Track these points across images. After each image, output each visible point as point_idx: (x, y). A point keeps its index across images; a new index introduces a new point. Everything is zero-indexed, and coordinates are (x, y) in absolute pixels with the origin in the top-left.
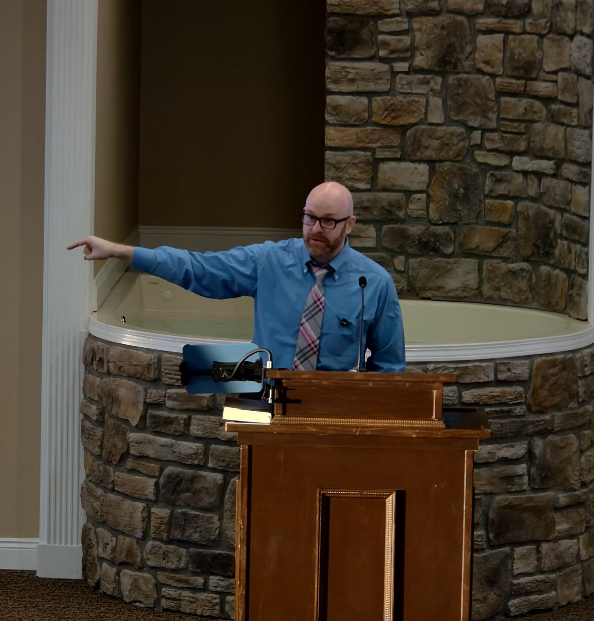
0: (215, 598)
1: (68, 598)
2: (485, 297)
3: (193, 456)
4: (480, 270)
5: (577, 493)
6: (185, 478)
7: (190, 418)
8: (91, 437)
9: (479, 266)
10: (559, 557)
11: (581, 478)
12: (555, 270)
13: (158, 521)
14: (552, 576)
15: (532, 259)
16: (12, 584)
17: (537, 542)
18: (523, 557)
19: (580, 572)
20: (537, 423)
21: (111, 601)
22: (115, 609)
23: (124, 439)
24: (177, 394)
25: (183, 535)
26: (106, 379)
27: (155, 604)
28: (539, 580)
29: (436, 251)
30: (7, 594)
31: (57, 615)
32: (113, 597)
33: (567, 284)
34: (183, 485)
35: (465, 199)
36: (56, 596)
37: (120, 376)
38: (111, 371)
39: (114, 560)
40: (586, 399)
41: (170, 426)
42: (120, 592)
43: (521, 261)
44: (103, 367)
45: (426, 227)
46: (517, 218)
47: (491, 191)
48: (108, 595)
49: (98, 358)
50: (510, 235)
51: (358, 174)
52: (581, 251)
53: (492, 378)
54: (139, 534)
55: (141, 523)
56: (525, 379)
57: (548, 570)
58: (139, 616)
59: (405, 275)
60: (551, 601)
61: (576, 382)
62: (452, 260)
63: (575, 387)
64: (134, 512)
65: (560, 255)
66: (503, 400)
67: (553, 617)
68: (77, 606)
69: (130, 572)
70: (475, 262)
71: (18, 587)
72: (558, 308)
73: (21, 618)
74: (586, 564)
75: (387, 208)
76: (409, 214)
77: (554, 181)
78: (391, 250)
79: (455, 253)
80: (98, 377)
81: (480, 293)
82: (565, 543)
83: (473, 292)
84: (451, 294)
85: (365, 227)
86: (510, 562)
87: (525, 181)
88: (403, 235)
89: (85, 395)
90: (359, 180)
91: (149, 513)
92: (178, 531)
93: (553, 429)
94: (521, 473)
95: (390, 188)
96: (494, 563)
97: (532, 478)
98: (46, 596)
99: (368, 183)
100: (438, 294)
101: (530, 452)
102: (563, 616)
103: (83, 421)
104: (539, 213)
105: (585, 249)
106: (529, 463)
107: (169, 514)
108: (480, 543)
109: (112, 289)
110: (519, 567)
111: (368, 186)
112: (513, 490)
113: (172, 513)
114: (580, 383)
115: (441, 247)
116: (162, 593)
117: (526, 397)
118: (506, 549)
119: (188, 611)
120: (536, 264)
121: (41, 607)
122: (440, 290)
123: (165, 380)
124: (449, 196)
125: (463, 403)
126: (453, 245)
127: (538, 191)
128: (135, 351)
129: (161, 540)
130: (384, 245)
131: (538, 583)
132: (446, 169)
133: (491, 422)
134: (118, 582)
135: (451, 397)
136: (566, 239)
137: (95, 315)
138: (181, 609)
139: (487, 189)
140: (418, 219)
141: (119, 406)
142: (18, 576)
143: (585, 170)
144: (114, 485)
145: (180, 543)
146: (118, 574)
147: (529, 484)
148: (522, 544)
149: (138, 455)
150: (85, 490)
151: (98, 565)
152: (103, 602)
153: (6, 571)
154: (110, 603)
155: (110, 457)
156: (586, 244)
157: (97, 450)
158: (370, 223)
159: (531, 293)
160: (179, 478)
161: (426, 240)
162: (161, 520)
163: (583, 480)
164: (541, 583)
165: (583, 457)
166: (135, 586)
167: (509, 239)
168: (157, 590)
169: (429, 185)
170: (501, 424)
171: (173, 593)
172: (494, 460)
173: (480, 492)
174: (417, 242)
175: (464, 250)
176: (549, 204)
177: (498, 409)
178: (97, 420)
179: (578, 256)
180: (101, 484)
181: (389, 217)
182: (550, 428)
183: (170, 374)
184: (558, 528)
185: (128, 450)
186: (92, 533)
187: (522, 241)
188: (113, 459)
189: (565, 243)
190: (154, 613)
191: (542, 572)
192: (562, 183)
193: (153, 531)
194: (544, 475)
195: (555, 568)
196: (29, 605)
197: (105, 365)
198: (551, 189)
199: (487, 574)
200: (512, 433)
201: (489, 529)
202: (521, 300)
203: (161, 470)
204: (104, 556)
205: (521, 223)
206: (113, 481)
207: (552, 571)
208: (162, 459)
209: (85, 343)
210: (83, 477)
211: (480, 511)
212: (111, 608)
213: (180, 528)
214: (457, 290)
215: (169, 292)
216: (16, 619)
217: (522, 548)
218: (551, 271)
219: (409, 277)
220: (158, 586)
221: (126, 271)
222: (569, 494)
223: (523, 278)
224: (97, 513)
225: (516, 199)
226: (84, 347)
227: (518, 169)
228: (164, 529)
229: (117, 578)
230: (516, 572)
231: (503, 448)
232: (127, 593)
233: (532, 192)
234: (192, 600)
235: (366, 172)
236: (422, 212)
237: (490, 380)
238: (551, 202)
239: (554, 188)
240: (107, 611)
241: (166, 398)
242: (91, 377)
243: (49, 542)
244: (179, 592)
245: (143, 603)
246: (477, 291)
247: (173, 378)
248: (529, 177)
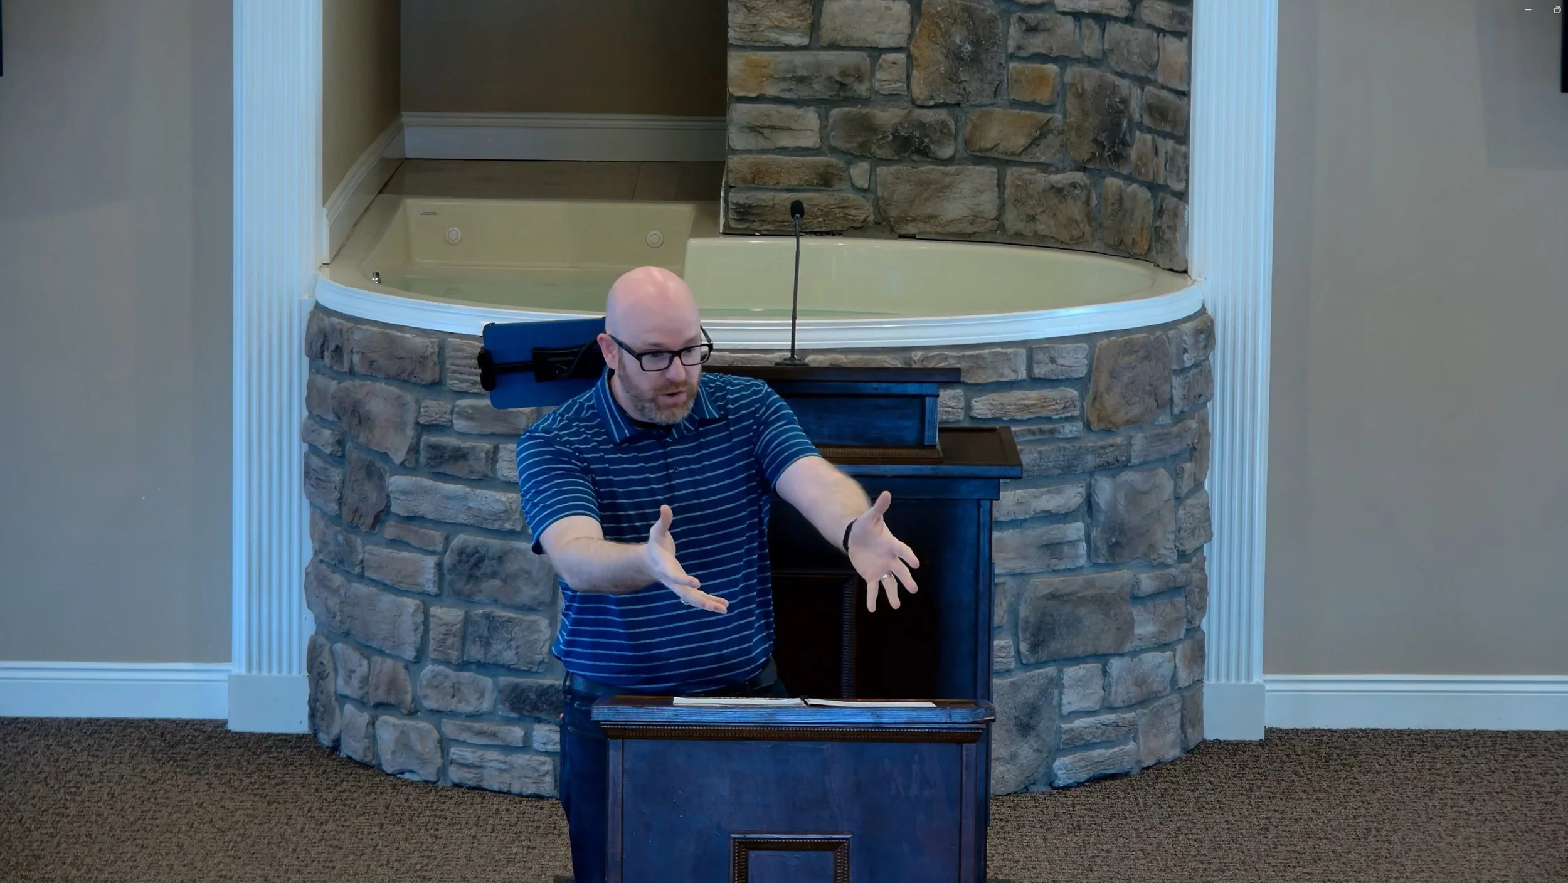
0: (544, 763)
1: (285, 766)
2: (1010, 233)
3: (502, 515)
4: (1001, 185)
5: (1173, 571)
6: (490, 554)
7: (496, 449)
8: (323, 484)
9: (998, 180)
10: (1140, 682)
11: (1178, 545)
12: (1130, 185)
13: (443, 629)
14: (1130, 715)
15: (1090, 166)
16: (185, 743)
17: (1102, 658)
18: (1080, 682)
19: (1178, 707)
20: (1102, 451)
21: (360, 771)
22: (367, 785)
23: (382, 488)
24: (473, 407)
25: (485, 654)
26: (348, 383)
27: (437, 774)
28: (1107, 722)
29: (924, 152)
30: (175, 761)
31: (265, 797)
32: (364, 765)
33: (1152, 208)
34: (486, 567)
35: (975, 60)
36: (263, 764)
37: (372, 378)
38: (356, 368)
39: (365, 700)
40: (1186, 409)
41: (461, 463)
42: (376, 755)
43: (1071, 170)
44: (342, 363)
45: (906, 111)
46: (1065, 94)
47: (1019, 48)
48: (355, 762)
49: (332, 347)
50: (1052, 125)
51: (786, 20)
52: (1175, 151)
53: (1023, 374)
54: (410, 654)
55: (412, 633)
56: (1081, 376)
57: (1122, 705)
58: (411, 797)
59: (869, 195)
60: (1127, 759)
61: (1168, 380)
62: (951, 169)
63: (1166, 388)
64: (399, 616)
65: (1140, 159)
66: (1044, 414)
67: (1132, 786)
68: (301, 780)
69: (392, 720)
70: (992, 172)
71: (196, 749)
72: (1136, 251)
73: (202, 804)
74: (1186, 694)
75: (838, 79)
76: (876, 89)
77: (1128, 27)
78: (845, 153)
79: (958, 155)
80: (333, 379)
81: (1001, 226)
82: (1151, 659)
83: (988, 225)
84: (952, 229)
85: (800, 112)
86: (1056, 692)
87: (1077, 31)
88: (866, 126)
89: (310, 412)
90: (788, 30)
91: (426, 615)
92: (478, 647)
93: (1129, 460)
94: (1075, 538)
95: (842, 44)
96: (1029, 694)
97: (1093, 546)
98: (245, 763)
99: (804, 35)
100: (928, 228)
101: (1089, 502)
102: (1148, 785)
103: (307, 456)
104: (1102, 87)
105: (1183, 148)
106: (1089, 521)
107: (460, 618)
108: (1004, 660)
109: (355, 225)
110: (1071, 700)
111: (805, 41)
112: (1062, 567)
113: (467, 613)
114: (1176, 381)
115: (932, 147)
116: (451, 755)
117: (1082, 407)
118: (1051, 670)
119: (496, 787)
120: (1097, 176)
121: (237, 784)
122: (932, 221)
123: (453, 383)
124: (946, 57)
125: (972, 418)
126: (953, 142)
127: (1100, 47)
128: (399, 334)
129: (448, 663)
130: (834, 143)
131: (1104, 727)
132: (939, 9)
133: (1021, 450)
134: (373, 738)
135: (953, 408)
136: (1149, 130)
137: (327, 270)
138: (485, 784)
139: (1012, 45)
140: (892, 98)
141: (371, 431)
142: (195, 730)
143: (1180, 9)
144: (363, 568)
145: (482, 666)
146: (372, 723)
147: (1089, 556)
148: (1076, 660)
149: (406, 515)
150: (312, 577)
151: (337, 710)
152: (347, 774)
153: (173, 721)
154: (359, 774)
155: (356, 519)
156: (1183, 139)
157: (333, 507)
158: (808, 106)
159: (1090, 225)
160: (477, 555)
161: (906, 135)
162: (449, 627)
163: (1181, 548)
164: (1110, 728)
165: (1181, 507)
166: (403, 744)
167: (1051, 131)
168: (442, 750)
169: (910, 37)
170: (1040, 452)
171: (469, 755)
172: (1027, 516)
173: (1003, 571)
174: (891, 137)
175: (974, 151)
176: (1119, 71)
177: (1034, 427)
178: (331, 454)
179: (1170, 160)
180: (341, 566)
181: (841, 94)
182: (1124, 459)
183: (461, 374)
184: (1139, 631)
185: (388, 507)
186: (326, 650)
187: (1073, 133)
188: (361, 522)
189: (1148, 137)
190: (437, 792)
191: (1111, 709)
192: (1142, 33)
193: (434, 647)
194: (1114, 540)
195: (1134, 701)
196: (215, 781)
197: (346, 358)
198: (1123, 44)
199: (1017, 715)
200: (1057, 468)
201: (1020, 635)
202: (1072, 239)
203: (447, 540)
204: (347, 692)
205: (1071, 104)
206: (362, 561)
207: (1130, 707)
208: (448, 521)
209: (310, 321)
210: (308, 555)
211: (1005, 605)
212: (361, 784)
213: (481, 641)
214: (960, 220)
215: (456, 229)
216: (192, 805)
217: (1078, 667)
218: (1123, 187)
219: (878, 199)
220: (444, 744)
221: (380, 192)
222: (1158, 572)
223: (1075, 198)
224: (334, 617)
225: (1062, 61)
226: (308, 328)
227: (1066, 10)
228: (453, 644)
229: (370, 729)
230: (1066, 710)
231: (1042, 494)
232: (389, 757)
233: (1090, 48)
234: (503, 766)
235: (801, 15)
236: (899, 84)
237: (1019, 378)
238: (1123, 67)
239: (1128, 41)
240: (354, 789)
241: (455, 415)
242: (319, 379)
243: (249, 669)
244: (480, 753)
245: (419, 774)
246: (996, 222)
247: (467, 381)
248: (1083, 23)
